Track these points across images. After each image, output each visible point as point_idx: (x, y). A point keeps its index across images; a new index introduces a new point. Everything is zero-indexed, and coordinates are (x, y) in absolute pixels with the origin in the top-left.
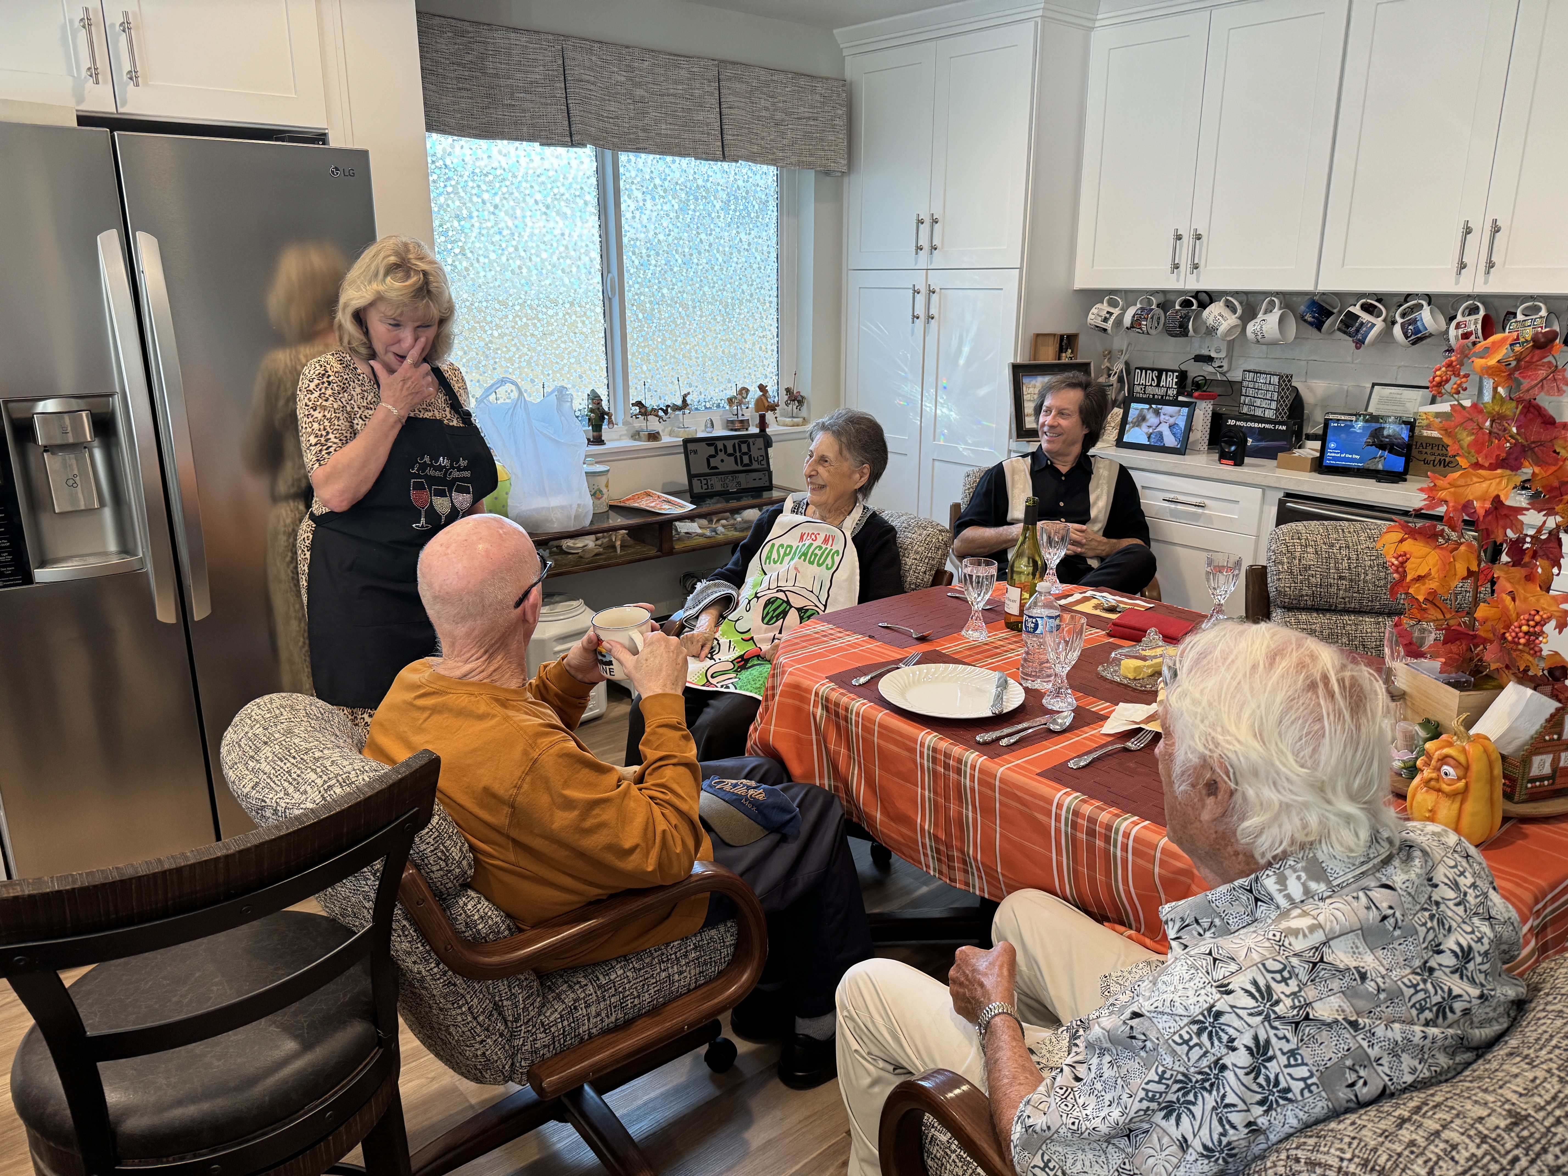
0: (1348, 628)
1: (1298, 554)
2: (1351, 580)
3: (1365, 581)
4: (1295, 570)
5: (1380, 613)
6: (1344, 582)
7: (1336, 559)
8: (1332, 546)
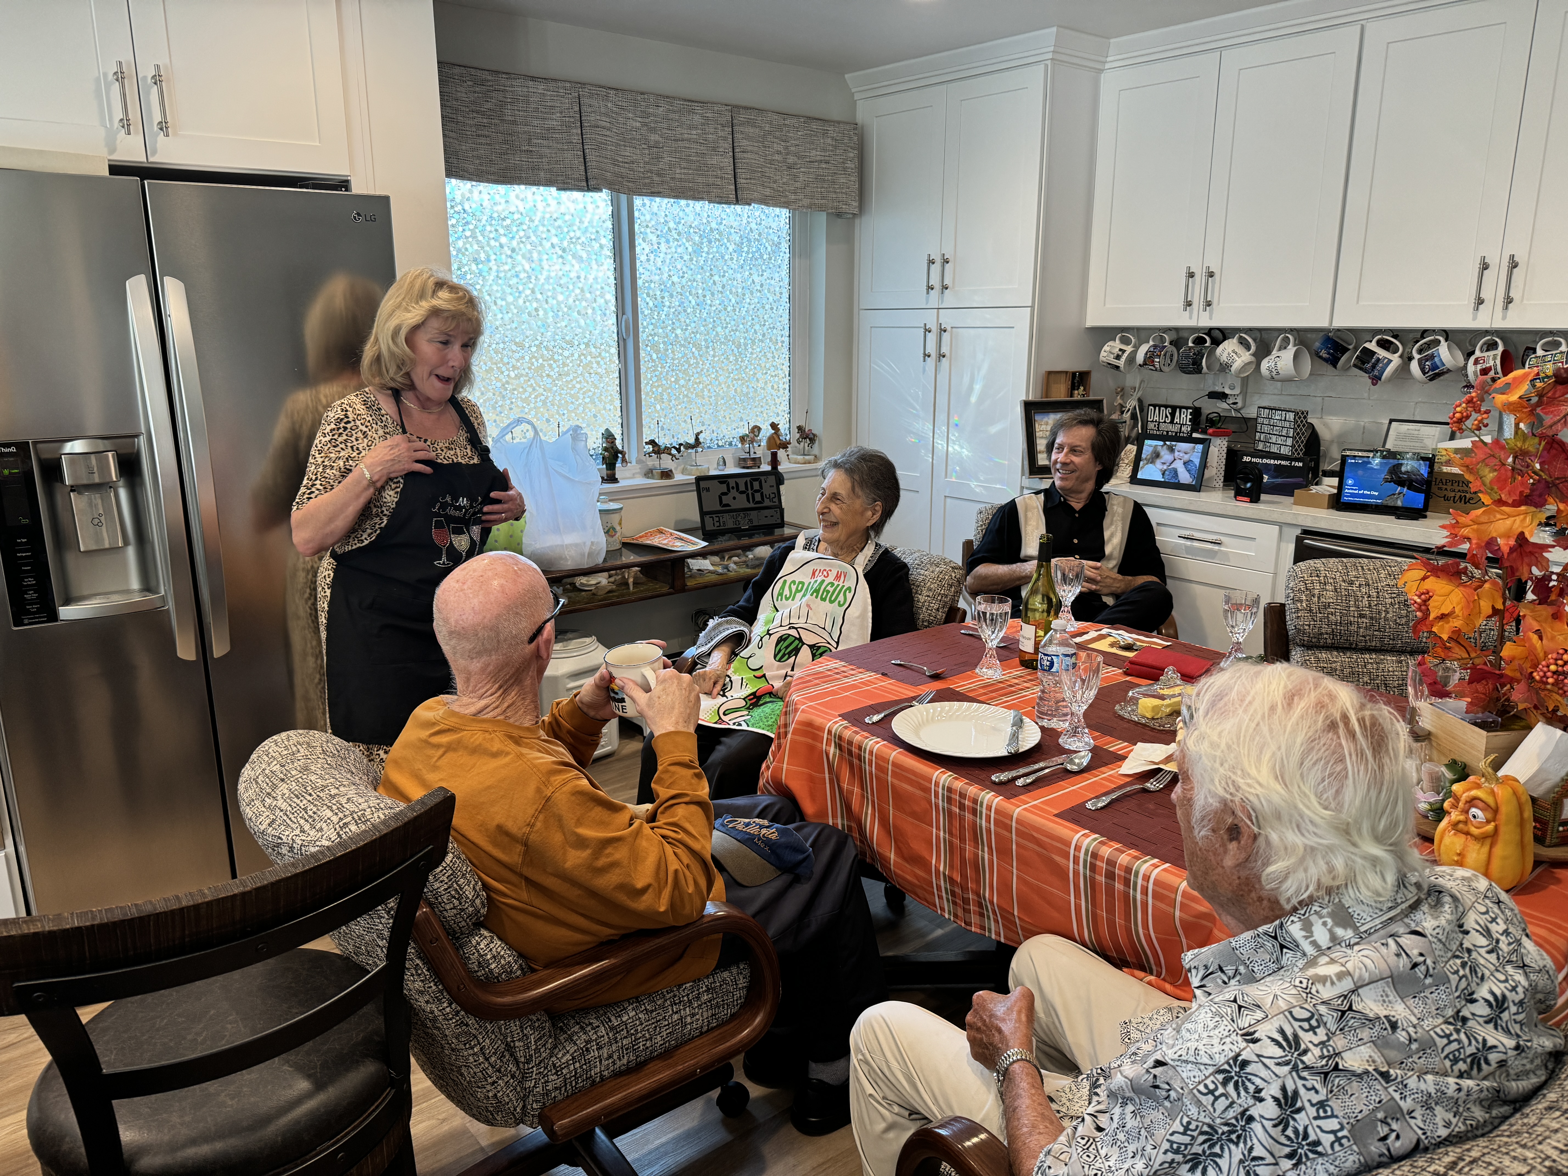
0: (1369, 666)
1: (1316, 592)
2: (1372, 618)
3: (1386, 619)
4: (1314, 608)
5: (1401, 652)
6: (1364, 620)
7: (1356, 596)
8: (1351, 583)
